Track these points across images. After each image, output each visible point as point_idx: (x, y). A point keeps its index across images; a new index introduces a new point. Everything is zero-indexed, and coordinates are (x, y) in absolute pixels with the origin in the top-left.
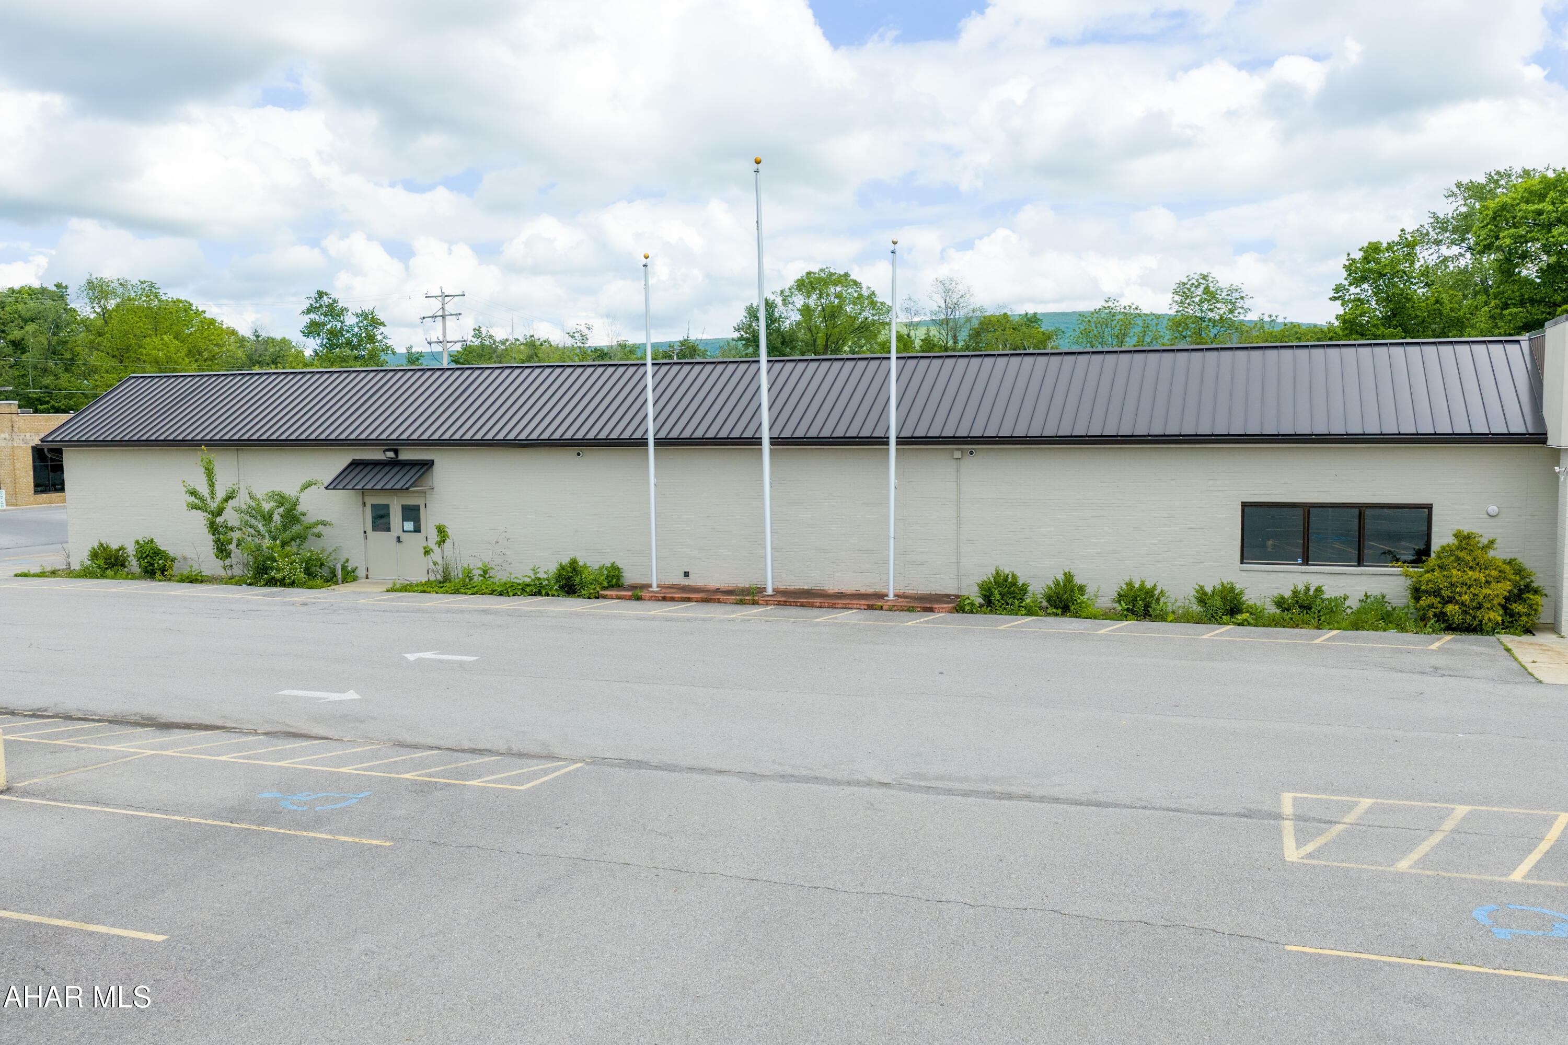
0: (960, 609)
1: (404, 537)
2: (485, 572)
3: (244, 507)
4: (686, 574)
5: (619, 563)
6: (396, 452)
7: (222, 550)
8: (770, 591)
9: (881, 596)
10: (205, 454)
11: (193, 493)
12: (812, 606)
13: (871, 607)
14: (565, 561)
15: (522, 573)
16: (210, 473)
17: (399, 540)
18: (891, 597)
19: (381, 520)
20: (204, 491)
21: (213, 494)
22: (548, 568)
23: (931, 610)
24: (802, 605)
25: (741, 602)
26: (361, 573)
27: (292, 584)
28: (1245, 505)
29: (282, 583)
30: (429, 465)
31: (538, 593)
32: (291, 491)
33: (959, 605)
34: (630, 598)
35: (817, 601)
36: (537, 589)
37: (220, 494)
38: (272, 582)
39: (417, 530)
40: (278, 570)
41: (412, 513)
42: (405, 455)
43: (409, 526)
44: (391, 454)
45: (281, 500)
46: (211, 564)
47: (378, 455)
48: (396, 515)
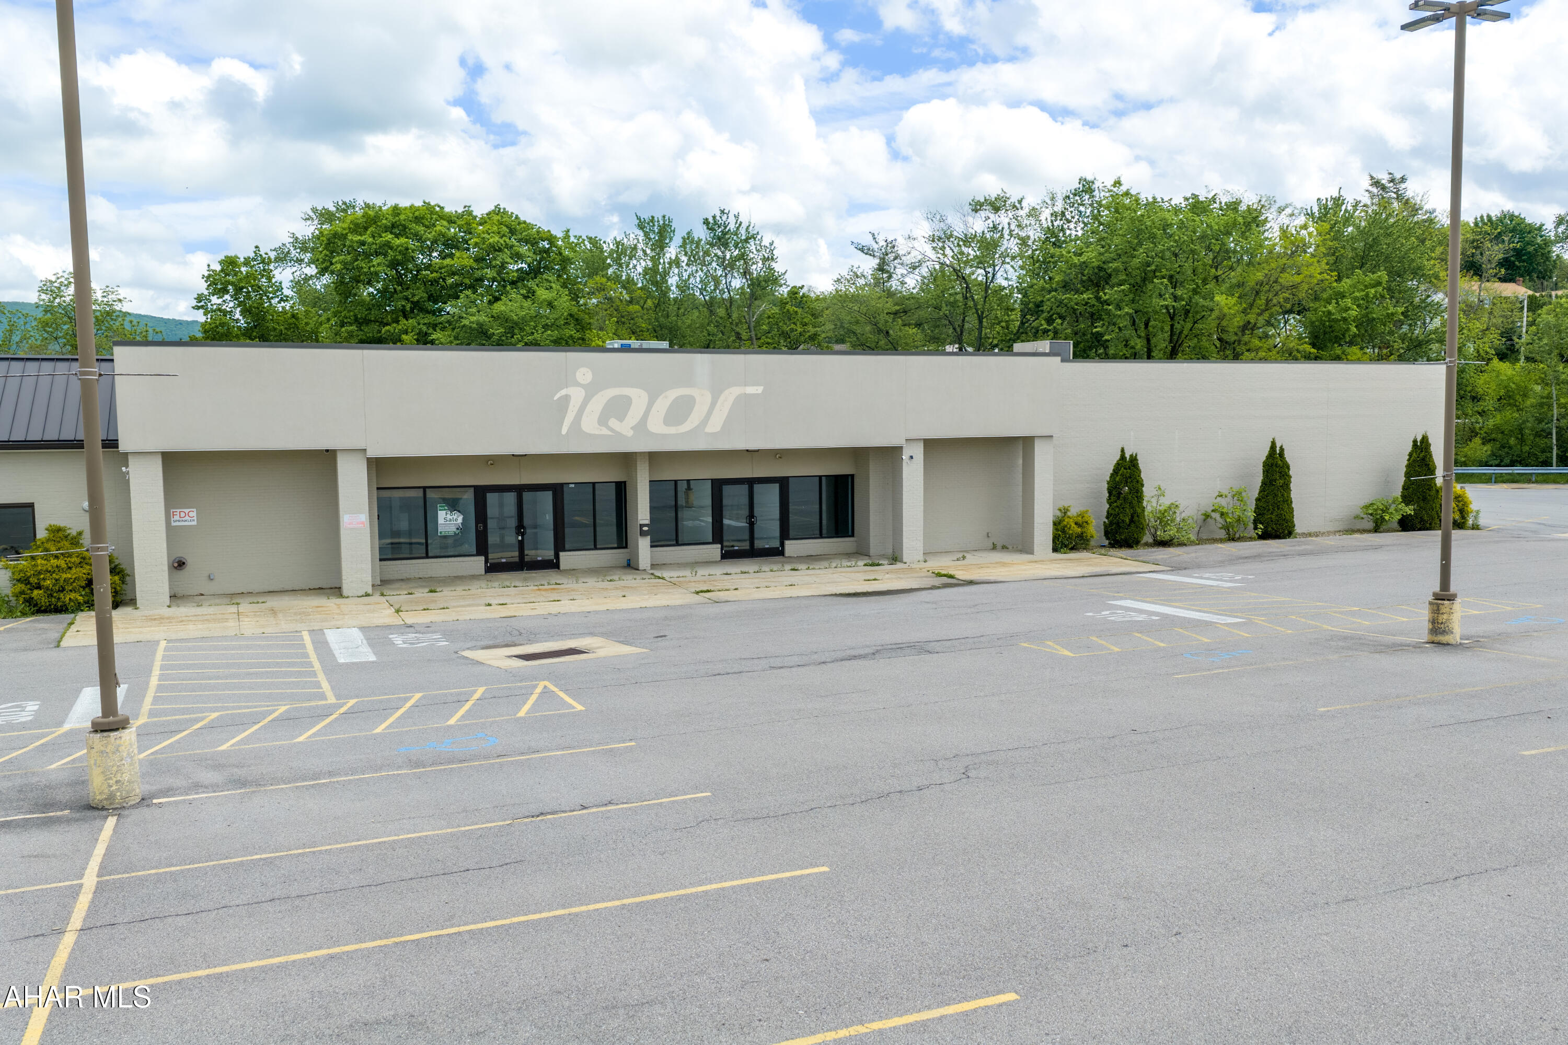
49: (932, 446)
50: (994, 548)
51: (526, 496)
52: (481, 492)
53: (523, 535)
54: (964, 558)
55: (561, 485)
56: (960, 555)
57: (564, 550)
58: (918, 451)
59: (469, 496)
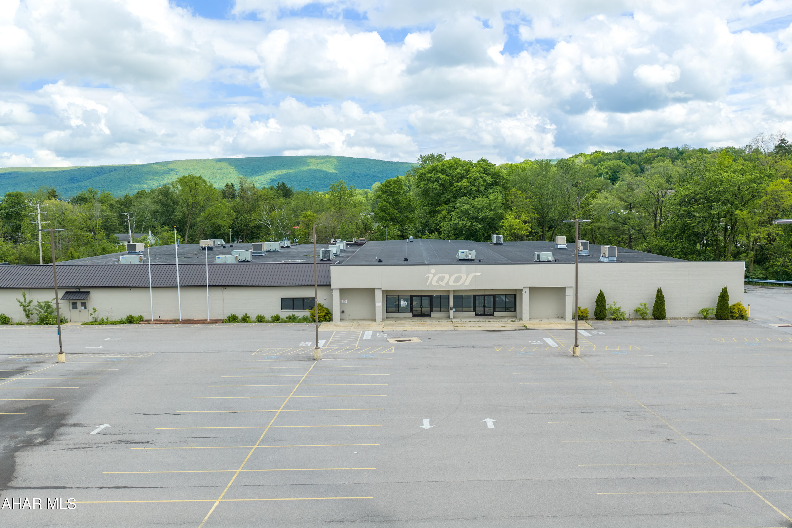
0: (223, 322)
1: (81, 310)
2: (108, 319)
3: (37, 305)
4: (159, 317)
5: (142, 315)
6: (79, 289)
7: (28, 316)
8: (181, 320)
9: (206, 320)
10: (23, 291)
11: (19, 301)
12: (190, 323)
13: (204, 323)
14: (128, 315)
15: (118, 319)
16: (24, 297)
17: (80, 311)
18: (208, 320)
19: (74, 306)
20: (22, 300)
21: (25, 302)
22: (124, 317)
23: (217, 323)
24: (188, 323)
25: (174, 323)
26: (69, 320)
27: (53, 324)
28: (281, 298)
29: (50, 324)
30: (88, 293)
31: (123, 323)
32: (49, 300)
33: (223, 321)
34: (147, 324)
35: (192, 322)
36: (122, 323)
37: (27, 301)
38: (47, 324)
39: (86, 308)
40: (49, 321)
41: (84, 305)
42: (81, 290)
43: (83, 308)
44: (78, 290)
45: (47, 302)
46: (25, 320)
47: (74, 290)
48: (79, 305)
49: (532, 290)
50: (558, 317)
51: (423, 298)
52: (412, 297)
53: (422, 308)
54: (542, 320)
55: (432, 296)
56: (540, 320)
57: (432, 312)
58: (528, 291)
59: (409, 297)
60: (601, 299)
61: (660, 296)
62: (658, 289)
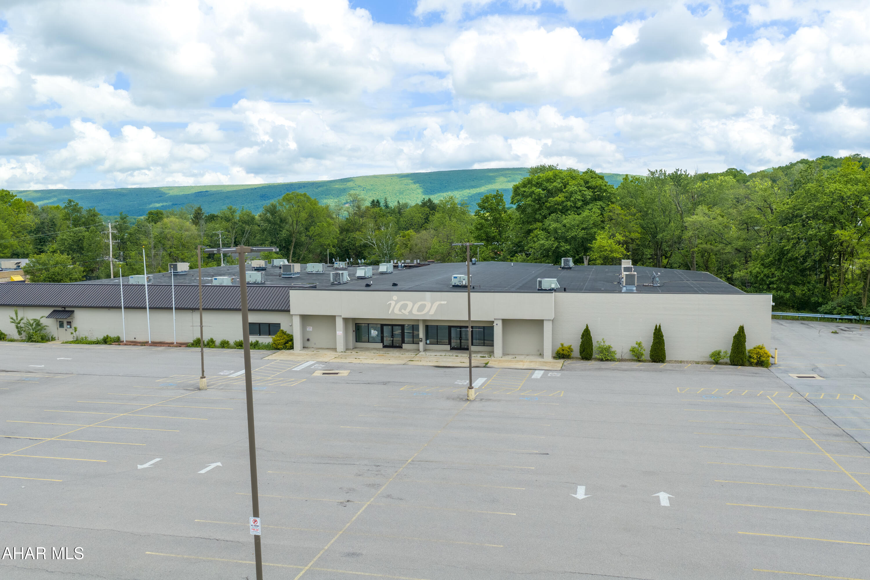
0: (187, 346)
1: (67, 329)
2: (86, 338)
3: (25, 322)
4: (135, 338)
5: (120, 336)
6: (65, 308)
7: (20, 333)
8: (150, 342)
9: (173, 343)
10: (15, 308)
11: (12, 318)
12: (157, 346)
13: (169, 346)
14: (105, 336)
15: (94, 339)
16: (16, 314)
17: (66, 330)
18: (175, 343)
19: (61, 325)
20: (15, 318)
21: (17, 319)
22: (101, 337)
23: (181, 347)
24: (155, 346)
25: (142, 345)
26: (57, 338)
27: (38, 342)
29: (35, 341)
30: (73, 312)
31: (97, 344)
32: (38, 318)
34: (118, 345)
36: (97, 343)
37: (19, 319)
38: (32, 341)
39: (71, 327)
40: (34, 338)
41: (69, 323)
42: (67, 309)
43: (69, 326)
44: (63, 309)
45: (35, 320)
46: (16, 336)
47: (60, 309)
48: (65, 324)
49: (505, 322)
50: (540, 355)
51: (394, 327)
52: (382, 326)
53: (393, 338)
54: (516, 358)
55: (404, 325)
56: (514, 357)
57: (404, 343)
58: (500, 323)
59: (379, 326)
60: (586, 335)
61: (658, 334)
62: (656, 326)
